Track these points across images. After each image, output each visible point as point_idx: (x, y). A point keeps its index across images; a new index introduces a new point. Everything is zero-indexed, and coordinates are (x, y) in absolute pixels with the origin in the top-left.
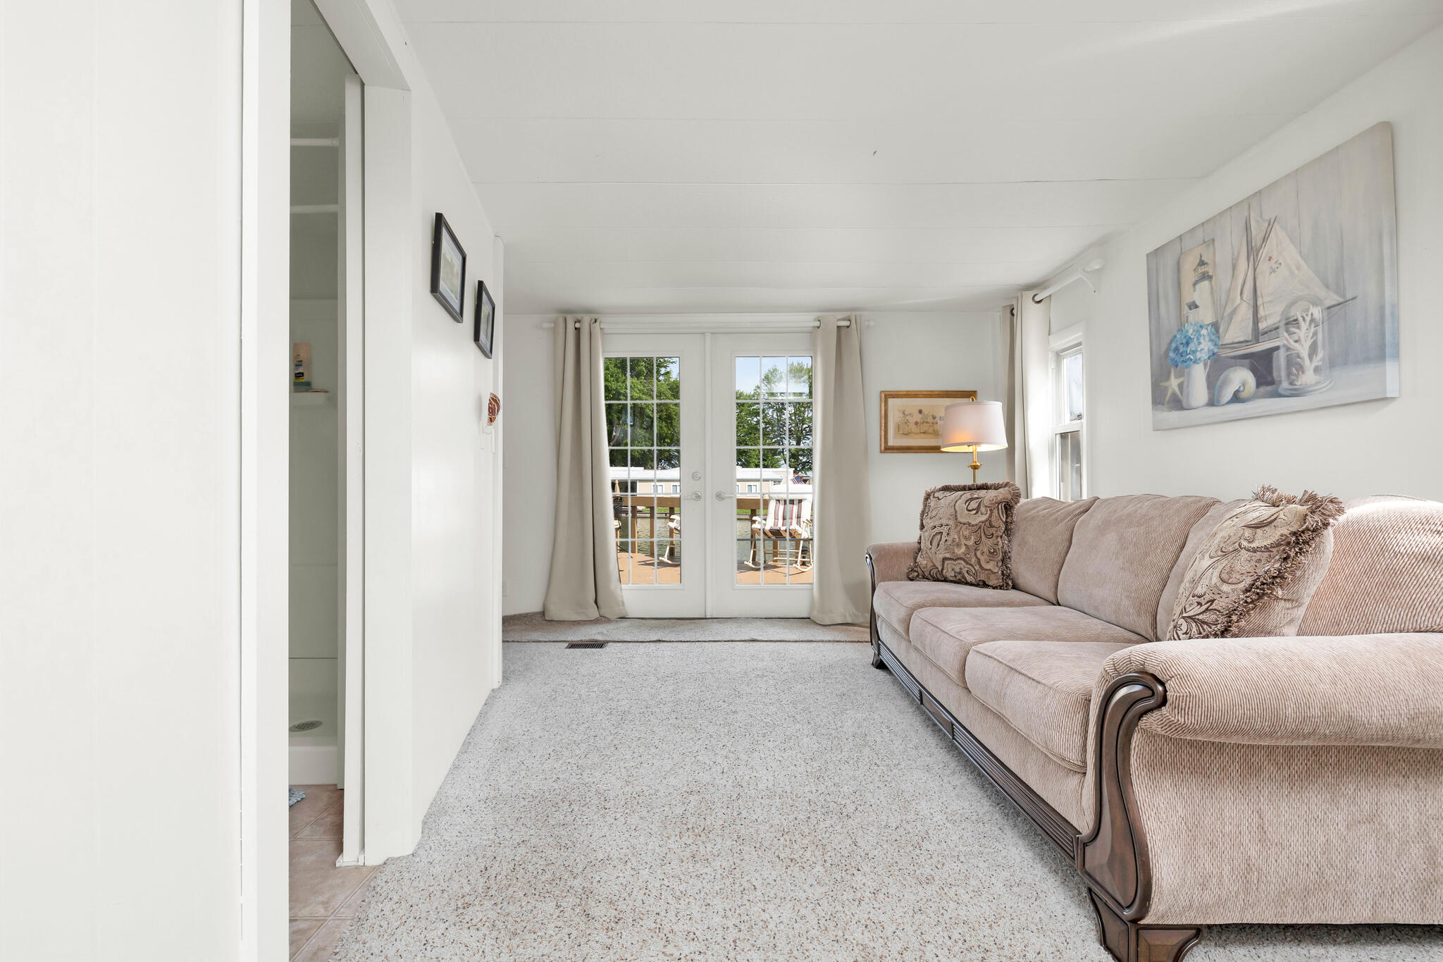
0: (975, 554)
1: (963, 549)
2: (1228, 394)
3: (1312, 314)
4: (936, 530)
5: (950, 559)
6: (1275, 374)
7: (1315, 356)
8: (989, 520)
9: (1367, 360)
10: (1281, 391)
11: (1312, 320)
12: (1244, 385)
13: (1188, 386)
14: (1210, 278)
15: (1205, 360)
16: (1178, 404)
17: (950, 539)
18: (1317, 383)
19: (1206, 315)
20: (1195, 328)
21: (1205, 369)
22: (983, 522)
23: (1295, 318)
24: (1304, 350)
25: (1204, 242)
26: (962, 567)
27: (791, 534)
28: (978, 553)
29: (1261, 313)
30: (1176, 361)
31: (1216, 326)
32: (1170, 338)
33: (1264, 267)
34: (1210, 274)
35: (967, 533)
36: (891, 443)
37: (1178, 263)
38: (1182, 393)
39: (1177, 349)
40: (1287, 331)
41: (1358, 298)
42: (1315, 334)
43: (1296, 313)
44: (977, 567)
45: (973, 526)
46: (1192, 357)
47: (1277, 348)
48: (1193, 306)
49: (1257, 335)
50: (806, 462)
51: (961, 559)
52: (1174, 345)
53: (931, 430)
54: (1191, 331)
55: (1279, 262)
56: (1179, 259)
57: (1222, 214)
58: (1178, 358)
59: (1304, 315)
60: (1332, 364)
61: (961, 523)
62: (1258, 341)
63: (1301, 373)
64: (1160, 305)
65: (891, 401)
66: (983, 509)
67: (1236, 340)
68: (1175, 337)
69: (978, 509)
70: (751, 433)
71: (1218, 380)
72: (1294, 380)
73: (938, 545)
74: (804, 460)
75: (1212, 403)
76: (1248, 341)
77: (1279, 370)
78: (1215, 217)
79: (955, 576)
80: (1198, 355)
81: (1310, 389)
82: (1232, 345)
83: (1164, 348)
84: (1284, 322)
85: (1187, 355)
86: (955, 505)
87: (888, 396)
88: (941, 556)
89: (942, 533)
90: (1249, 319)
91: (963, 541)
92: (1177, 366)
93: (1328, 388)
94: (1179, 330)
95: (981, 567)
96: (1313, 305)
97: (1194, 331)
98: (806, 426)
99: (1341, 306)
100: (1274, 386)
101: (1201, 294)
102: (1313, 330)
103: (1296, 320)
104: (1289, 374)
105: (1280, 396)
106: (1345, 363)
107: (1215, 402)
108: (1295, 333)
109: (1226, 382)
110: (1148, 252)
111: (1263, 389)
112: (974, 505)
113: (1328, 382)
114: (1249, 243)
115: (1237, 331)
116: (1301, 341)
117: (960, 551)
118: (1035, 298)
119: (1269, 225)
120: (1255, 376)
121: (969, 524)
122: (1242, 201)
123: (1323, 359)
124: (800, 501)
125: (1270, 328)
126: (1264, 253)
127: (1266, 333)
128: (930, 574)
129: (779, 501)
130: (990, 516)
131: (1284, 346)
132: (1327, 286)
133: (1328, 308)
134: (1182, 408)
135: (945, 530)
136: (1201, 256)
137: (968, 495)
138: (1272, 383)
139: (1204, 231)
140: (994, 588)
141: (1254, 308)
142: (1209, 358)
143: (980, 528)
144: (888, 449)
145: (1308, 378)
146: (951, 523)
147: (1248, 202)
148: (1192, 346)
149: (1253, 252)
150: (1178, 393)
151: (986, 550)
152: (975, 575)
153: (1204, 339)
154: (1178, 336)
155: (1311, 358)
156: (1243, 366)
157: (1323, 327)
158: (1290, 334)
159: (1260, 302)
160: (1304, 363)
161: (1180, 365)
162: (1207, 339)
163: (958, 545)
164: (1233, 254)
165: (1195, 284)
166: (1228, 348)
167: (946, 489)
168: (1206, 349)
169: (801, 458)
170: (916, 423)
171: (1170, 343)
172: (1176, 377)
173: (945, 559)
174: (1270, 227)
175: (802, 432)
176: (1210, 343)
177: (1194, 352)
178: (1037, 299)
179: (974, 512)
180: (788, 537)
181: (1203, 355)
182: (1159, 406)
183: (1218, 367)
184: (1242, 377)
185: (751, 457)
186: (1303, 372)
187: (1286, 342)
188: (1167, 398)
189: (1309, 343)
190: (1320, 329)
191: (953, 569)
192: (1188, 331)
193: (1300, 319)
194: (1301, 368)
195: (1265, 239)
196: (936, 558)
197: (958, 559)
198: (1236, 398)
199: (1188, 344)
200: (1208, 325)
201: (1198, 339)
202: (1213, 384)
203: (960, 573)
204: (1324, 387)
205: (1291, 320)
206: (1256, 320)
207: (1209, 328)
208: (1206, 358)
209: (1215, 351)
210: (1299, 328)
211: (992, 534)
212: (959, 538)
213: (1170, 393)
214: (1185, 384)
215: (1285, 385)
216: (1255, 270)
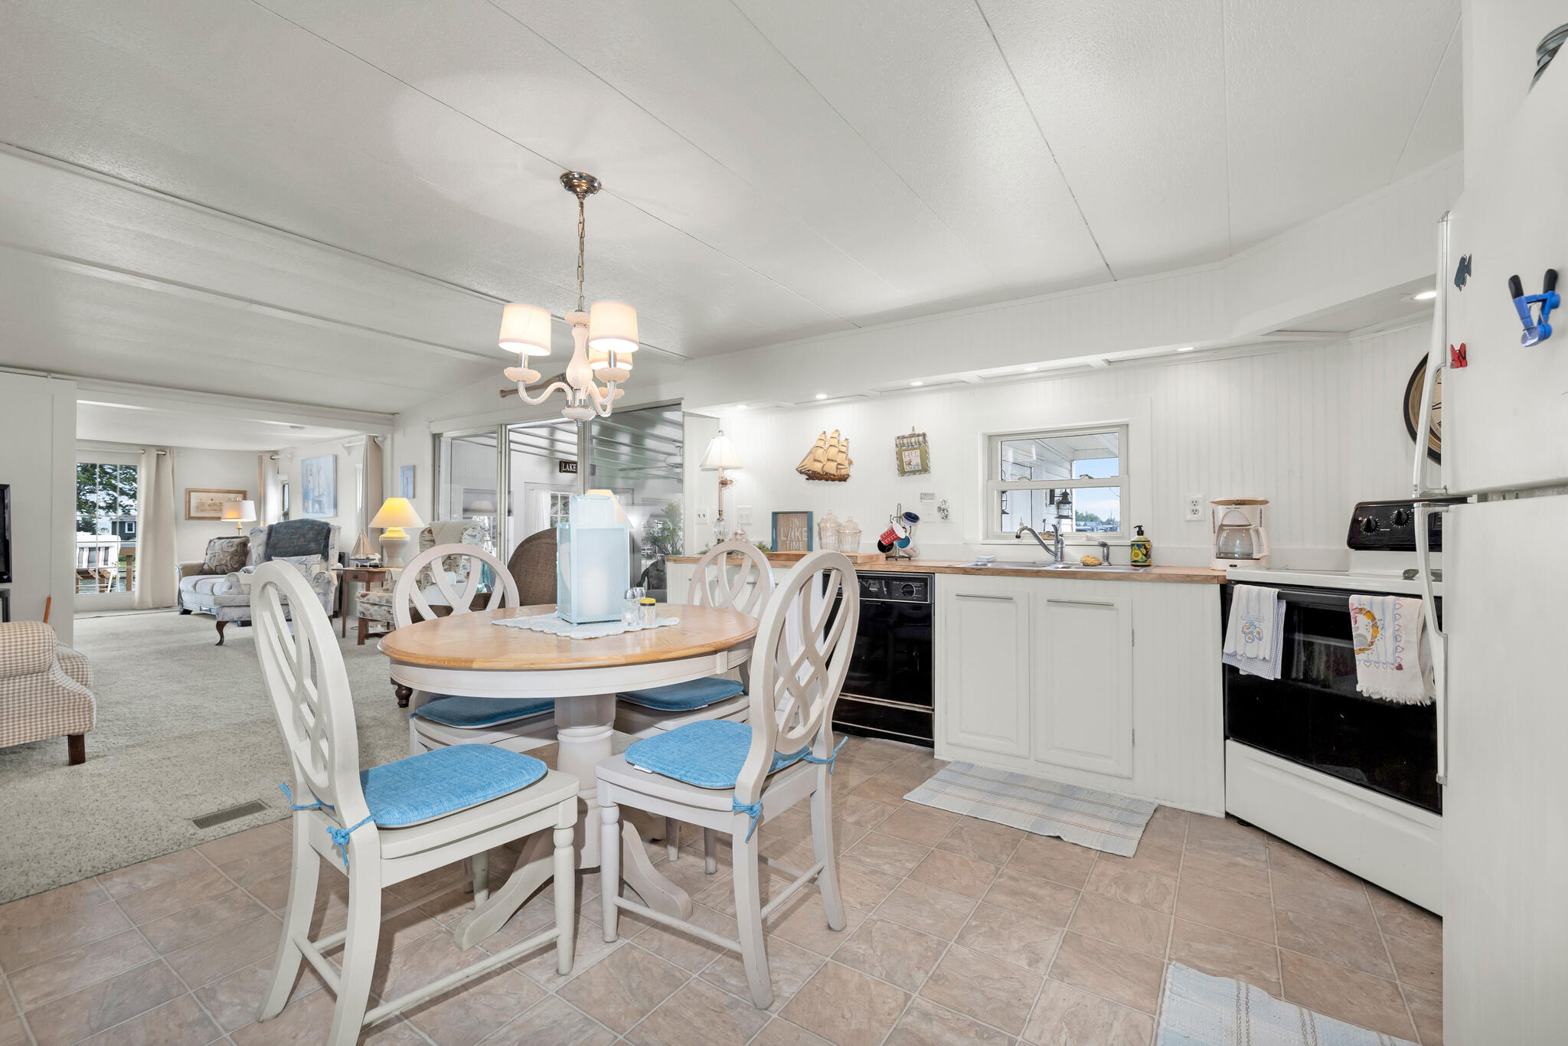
4: (214, 556)
17: (218, 558)
27: (99, 573)
35: (224, 555)
36: (193, 514)
53: (218, 509)
61: (223, 552)
65: (192, 494)
73: (213, 561)
86: (221, 546)
87: (189, 492)
88: (214, 565)
117: (219, 562)
121: (226, 551)
124: (107, 548)
129: (83, 548)
137: (228, 540)
144: (190, 518)
146: (220, 552)
167: (219, 538)
170: (209, 505)
179: (229, 547)
180: (97, 576)
197: (219, 565)
212: (222, 557)
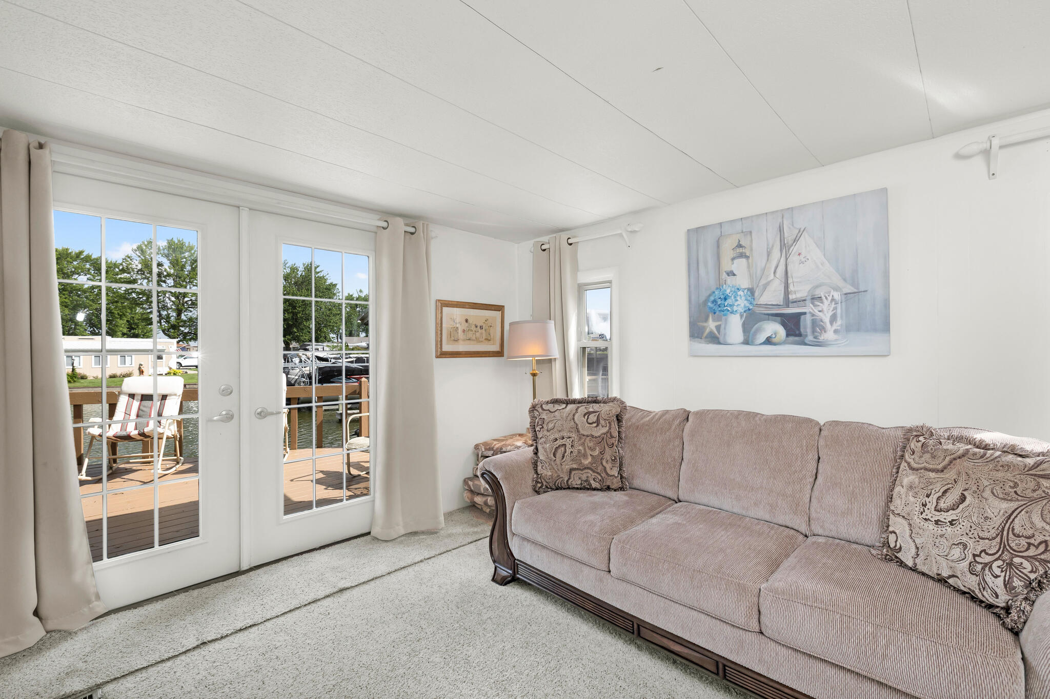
0: (602, 463)
1: (590, 459)
2: (762, 338)
3: (833, 296)
4: (559, 442)
5: (577, 469)
6: (802, 330)
7: (834, 323)
8: (609, 432)
9: (875, 330)
10: (806, 341)
11: (833, 300)
12: (775, 334)
13: (725, 329)
14: (747, 257)
15: (741, 313)
16: (714, 339)
17: (575, 451)
18: (836, 340)
19: (743, 281)
20: (733, 289)
21: (741, 318)
22: (605, 434)
23: (819, 296)
24: (827, 320)
25: (742, 232)
26: (589, 475)
28: (604, 463)
29: (791, 288)
30: (714, 310)
31: (752, 291)
32: (709, 293)
33: (793, 258)
34: (748, 254)
35: (592, 444)
36: (446, 348)
37: (718, 241)
38: (719, 332)
39: (714, 301)
40: (813, 303)
41: (868, 291)
42: (835, 309)
43: (820, 292)
44: (604, 475)
45: (596, 437)
46: (729, 309)
47: (805, 313)
48: (731, 274)
49: (787, 302)
50: (188, 333)
51: (588, 468)
52: (712, 298)
53: (474, 337)
54: (728, 291)
55: (807, 258)
56: (719, 239)
57: (758, 216)
58: (716, 308)
59: (827, 295)
60: (848, 329)
61: (584, 435)
62: (788, 307)
63: (823, 332)
64: (700, 267)
65: (444, 310)
66: (602, 422)
67: (770, 303)
68: (714, 292)
69: (598, 422)
70: (117, 302)
71: (752, 328)
72: (818, 336)
73: (563, 457)
74: (186, 331)
75: (746, 342)
76: (779, 305)
77: (805, 328)
78: (752, 217)
79: (581, 484)
80: (735, 308)
81: (829, 343)
82: (766, 306)
83: (702, 299)
84: (810, 297)
85: (725, 306)
86: (573, 419)
87: (442, 305)
88: (567, 467)
89: (565, 445)
90: (781, 290)
91: (589, 452)
92: (715, 313)
93: (845, 343)
94: (717, 289)
95: (607, 474)
96: (834, 291)
97: (731, 291)
98: (189, 299)
99: (855, 294)
100: (802, 338)
101: (739, 266)
102: (833, 305)
103: (820, 297)
104: (814, 331)
105: (806, 344)
106: (858, 330)
107: (750, 341)
108: (819, 306)
109: (758, 330)
110: (689, 228)
111: (791, 339)
112: (593, 418)
113: (845, 340)
114: (782, 240)
115: (772, 296)
116: (824, 312)
117: (587, 462)
118: (569, 240)
119: (799, 232)
120: (785, 329)
121: (592, 436)
122: (777, 211)
123: (841, 325)
125: (798, 300)
126: (795, 249)
127: (796, 302)
128: (555, 484)
130: (610, 429)
131: (810, 313)
132: (845, 280)
133: (846, 294)
134: (719, 343)
135: (568, 442)
136: (739, 241)
137: (584, 408)
138: (800, 335)
139: (742, 224)
140: (615, 490)
141: (785, 284)
142: (745, 312)
143: (603, 439)
144: (443, 355)
145: (829, 335)
147: (783, 213)
148: (729, 301)
149: (785, 247)
150: (716, 332)
151: (609, 458)
152: (602, 481)
153: (741, 298)
154: (716, 292)
155: (831, 323)
156: (775, 321)
157: (841, 305)
158: (815, 306)
159: (790, 281)
160: (826, 326)
161: (717, 313)
162: (743, 298)
163: (585, 456)
164: (768, 245)
165: (733, 259)
166: (762, 307)
168: (742, 305)
169: (182, 329)
170: (464, 331)
171: (710, 295)
172: (714, 320)
173: (571, 470)
174: (801, 233)
175: (183, 305)
176: (746, 302)
177: (731, 306)
178: (570, 241)
179: (595, 425)
181: (741, 309)
182: (697, 339)
183: (751, 320)
184: (775, 329)
185: (117, 326)
186: (825, 332)
187: (811, 311)
188: (705, 334)
189: (831, 313)
190: (839, 306)
191: (580, 478)
192: (725, 291)
193: (824, 298)
194: (823, 329)
195: (796, 240)
196: (562, 470)
197: (585, 468)
198: (769, 341)
199: (725, 299)
200: (745, 289)
201: (735, 297)
202: (747, 328)
203: (586, 481)
204: (842, 343)
205: (816, 297)
206: (787, 292)
207: (746, 291)
208: (742, 311)
209: (751, 307)
210: (822, 303)
211: (613, 444)
212: (585, 449)
213: (707, 331)
214: (723, 326)
215: (810, 338)
216: (787, 259)
